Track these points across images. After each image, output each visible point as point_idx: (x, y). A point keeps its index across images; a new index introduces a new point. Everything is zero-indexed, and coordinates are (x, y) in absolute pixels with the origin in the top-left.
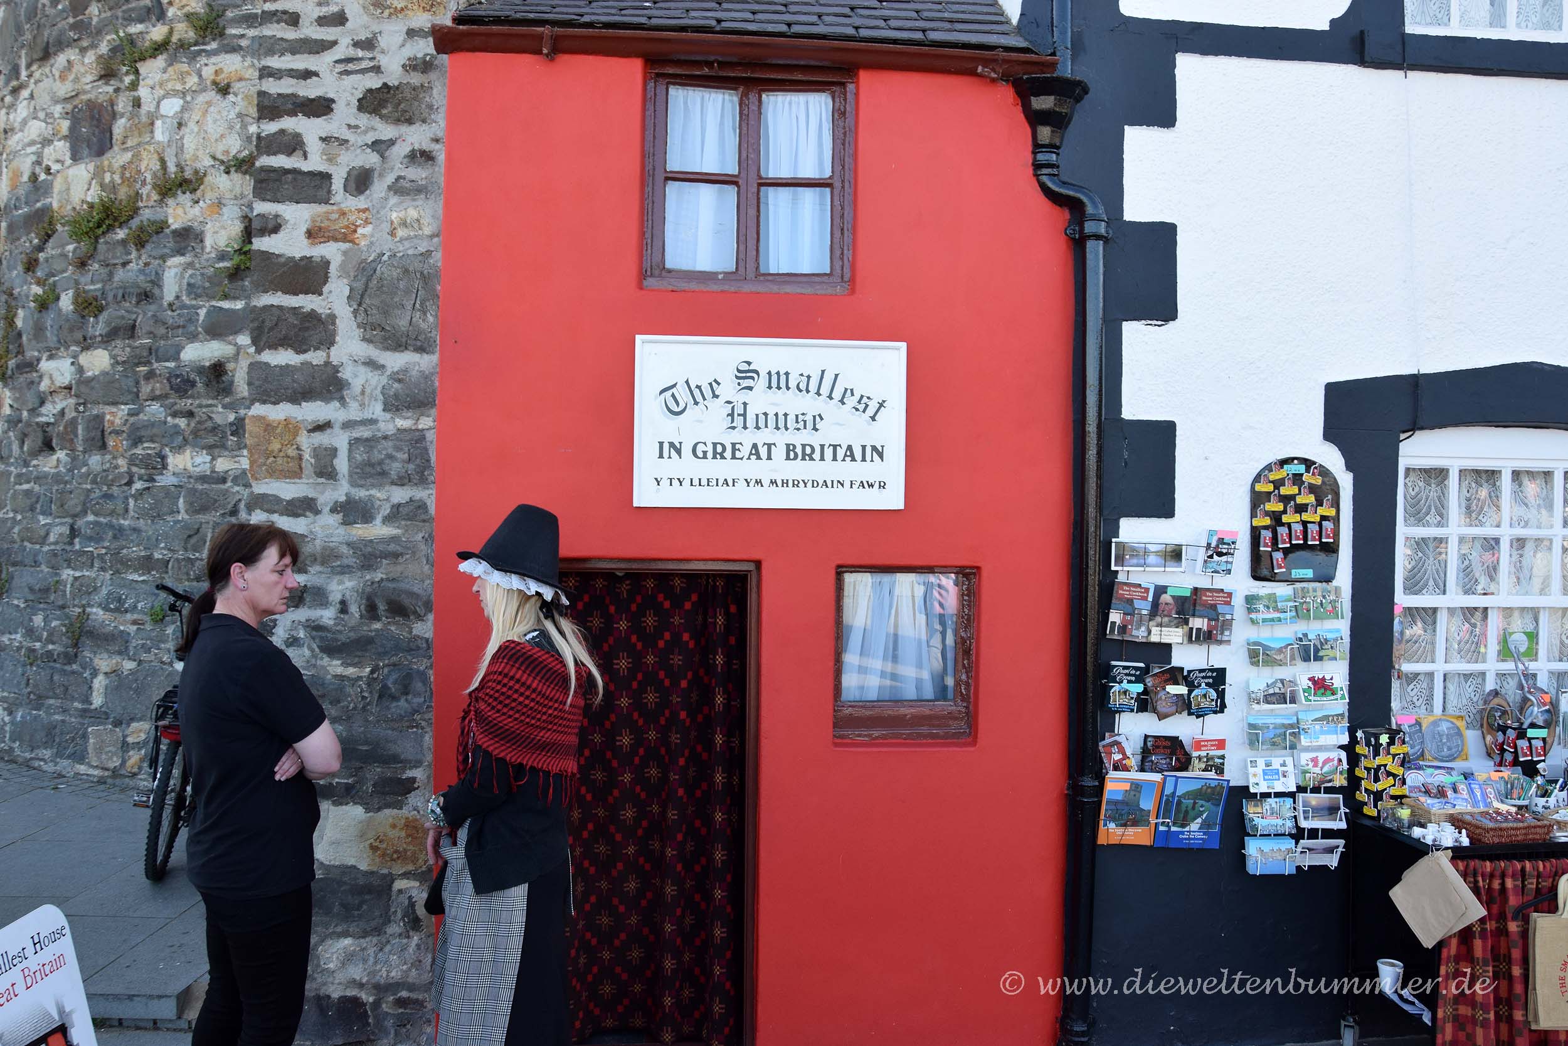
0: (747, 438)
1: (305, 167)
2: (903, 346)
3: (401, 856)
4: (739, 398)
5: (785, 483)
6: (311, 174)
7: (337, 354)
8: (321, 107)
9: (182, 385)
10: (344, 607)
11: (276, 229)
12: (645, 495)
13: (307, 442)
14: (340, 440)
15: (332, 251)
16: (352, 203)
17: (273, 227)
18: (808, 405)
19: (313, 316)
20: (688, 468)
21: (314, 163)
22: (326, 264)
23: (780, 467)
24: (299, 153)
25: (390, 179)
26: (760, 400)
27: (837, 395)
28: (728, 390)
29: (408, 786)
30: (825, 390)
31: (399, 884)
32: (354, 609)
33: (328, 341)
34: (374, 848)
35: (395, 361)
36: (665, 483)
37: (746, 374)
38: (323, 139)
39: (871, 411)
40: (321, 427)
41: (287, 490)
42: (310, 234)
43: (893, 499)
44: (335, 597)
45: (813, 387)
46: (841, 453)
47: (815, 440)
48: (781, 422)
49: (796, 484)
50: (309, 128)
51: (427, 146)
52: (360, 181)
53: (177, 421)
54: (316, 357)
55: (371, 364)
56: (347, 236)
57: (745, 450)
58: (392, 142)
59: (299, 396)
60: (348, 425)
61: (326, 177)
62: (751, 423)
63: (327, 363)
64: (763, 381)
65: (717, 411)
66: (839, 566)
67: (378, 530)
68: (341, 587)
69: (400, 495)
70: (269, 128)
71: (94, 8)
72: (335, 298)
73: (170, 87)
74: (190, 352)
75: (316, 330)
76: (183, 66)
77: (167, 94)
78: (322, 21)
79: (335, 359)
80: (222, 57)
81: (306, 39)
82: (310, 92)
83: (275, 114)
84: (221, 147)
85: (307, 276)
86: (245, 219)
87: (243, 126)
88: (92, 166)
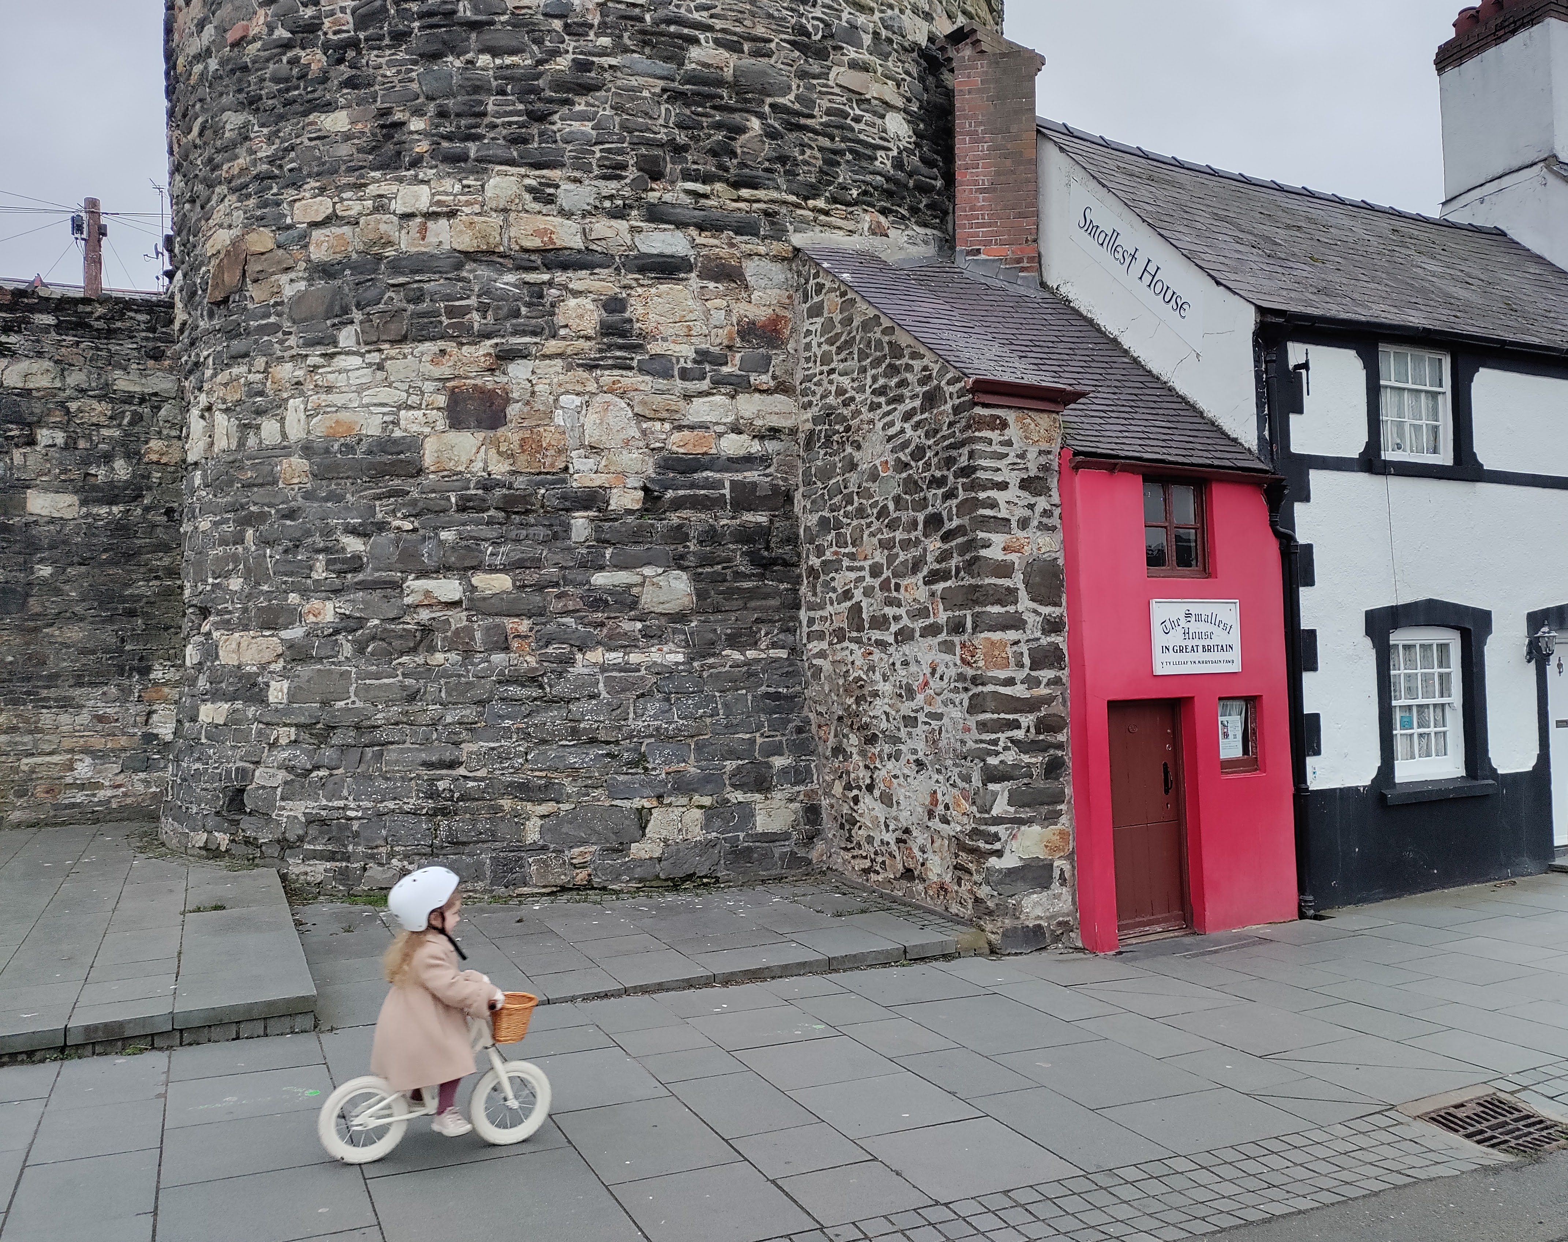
0: (1190, 643)
1: (999, 515)
2: (1238, 601)
3: (1058, 849)
4: (1186, 626)
5: (1203, 662)
6: (1002, 519)
7: (1020, 607)
8: (1003, 486)
9: (595, 603)
10: (1028, 731)
11: (988, 547)
12: (1159, 670)
13: (1010, 651)
14: (1024, 648)
15: (1013, 557)
16: (1021, 534)
17: (987, 545)
18: (1208, 628)
19: (1008, 589)
20: (1172, 657)
21: (1003, 514)
22: (1012, 563)
23: (1201, 656)
24: (996, 509)
25: (1035, 523)
26: (1193, 626)
27: (1217, 623)
28: (1183, 622)
29: (1059, 814)
30: (1213, 621)
31: (1055, 864)
32: (1032, 730)
33: (1016, 602)
34: (1046, 846)
35: (1046, 610)
36: (1165, 664)
37: (1188, 615)
38: (1006, 502)
39: (1228, 630)
40: (1017, 643)
41: (1003, 674)
42: (1004, 549)
43: (1237, 668)
44: (1024, 725)
45: (1209, 620)
46: (1219, 648)
47: (1211, 643)
48: (1200, 636)
49: (1206, 662)
50: (1000, 497)
51: (1048, 507)
52: (1024, 524)
53: (590, 629)
54: (1011, 609)
55: (1035, 611)
56: (1019, 550)
57: (1190, 649)
58: (1035, 505)
59: (1004, 628)
60: (1028, 641)
61: (1009, 520)
62: (1191, 636)
63: (1016, 612)
64: (1193, 618)
65: (1180, 632)
67: (1043, 691)
68: (1027, 720)
69: (1051, 674)
70: (982, 495)
71: (475, 316)
72: (1017, 581)
73: (570, 387)
74: (600, 579)
75: (1009, 596)
76: (582, 374)
77: (567, 392)
78: (1001, 443)
79: (1020, 610)
80: (616, 372)
81: (995, 452)
82: (998, 478)
83: (985, 488)
84: (622, 436)
85: (1005, 570)
86: (645, 489)
87: (638, 423)
88: (481, 435)
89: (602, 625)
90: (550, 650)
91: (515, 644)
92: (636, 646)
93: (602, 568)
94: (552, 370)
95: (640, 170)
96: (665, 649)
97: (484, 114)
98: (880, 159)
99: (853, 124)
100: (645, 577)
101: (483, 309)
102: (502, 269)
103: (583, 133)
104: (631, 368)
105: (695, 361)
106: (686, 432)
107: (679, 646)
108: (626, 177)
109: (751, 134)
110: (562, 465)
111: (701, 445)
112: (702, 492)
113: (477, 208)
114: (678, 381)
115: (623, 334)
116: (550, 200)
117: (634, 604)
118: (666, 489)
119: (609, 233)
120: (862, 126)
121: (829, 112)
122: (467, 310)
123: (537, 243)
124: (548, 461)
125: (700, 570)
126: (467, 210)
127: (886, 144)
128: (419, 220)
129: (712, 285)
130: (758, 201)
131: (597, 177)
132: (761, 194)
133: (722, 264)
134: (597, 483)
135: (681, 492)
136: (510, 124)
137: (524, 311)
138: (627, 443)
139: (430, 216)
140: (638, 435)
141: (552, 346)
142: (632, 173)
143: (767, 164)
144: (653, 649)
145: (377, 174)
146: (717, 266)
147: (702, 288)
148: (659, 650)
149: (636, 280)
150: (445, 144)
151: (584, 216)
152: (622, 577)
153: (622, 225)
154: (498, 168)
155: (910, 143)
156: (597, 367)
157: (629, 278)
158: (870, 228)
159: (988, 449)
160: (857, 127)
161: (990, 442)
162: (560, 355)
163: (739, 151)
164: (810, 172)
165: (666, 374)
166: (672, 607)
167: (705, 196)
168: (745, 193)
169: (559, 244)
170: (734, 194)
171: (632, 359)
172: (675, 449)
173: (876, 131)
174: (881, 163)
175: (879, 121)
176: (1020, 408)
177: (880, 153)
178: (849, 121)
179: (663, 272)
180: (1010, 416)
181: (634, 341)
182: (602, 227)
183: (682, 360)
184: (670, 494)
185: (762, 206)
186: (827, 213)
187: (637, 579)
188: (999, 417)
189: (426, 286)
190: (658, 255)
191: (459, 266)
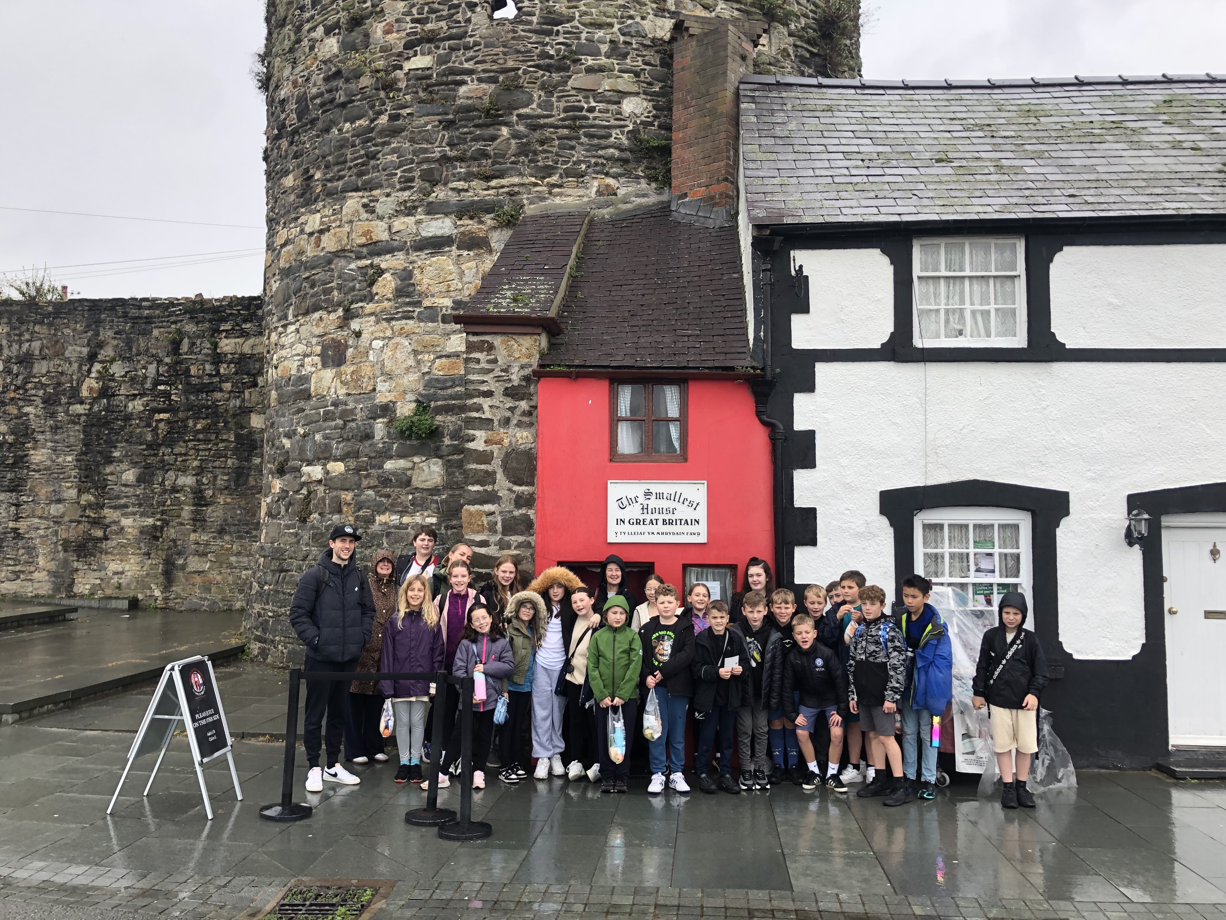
0: (648, 517)
1: (483, 417)
2: (705, 482)
4: (645, 503)
5: (663, 533)
6: (486, 419)
8: (489, 394)
9: (385, 481)
11: (473, 440)
12: (612, 538)
13: (485, 520)
14: (499, 519)
15: (494, 448)
16: (502, 430)
17: (471, 439)
18: (671, 504)
19: (487, 472)
20: (627, 527)
21: (487, 415)
22: (492, 453)
23: (660, 527)
24: (481, 412)
25: (515, 422)
26: (653, 503)
27: (681, 500)
28: (641, 499)
30: (677, 499)
33: (494, 482)
35: (519, 488)
36: (619, 534)
37: (648, 494)
38: (491, 407)
39: (694, 506)
40: (492, 513)
41: (478, 538)
42: (486, 442)
43: (703, 539)
45: (672, 498)
46: (683, 522)
47: (673, 517)
48: (661, 511)
49: (667, 534)
50: (485, 403)
52: (505, 422)
53: (383, 499)
54: (489, 488)
55: (510, 490)
56: (500, 442)
57: (648, 522)
58: (516, 407)
59: (482, 502)
60: (501, 512)
61: (491, 420)
62: (650, 511)
63: (493, 490)
64: (654, 496)
65: (638, 507)
66: (683, 565)
69: (521, 539)
70: (470, 402)
71: (335, 293)
72: (496, 465)
73: (377, 335)
74: (389, 465)
75: (489, 477)
76: (385, 324)
77: (376, 339)
78: (489, 362)
79: (496, 488)
80: (404, 322)
81: (482, 369)
82: (484, 388)
83: (472, 397)
84: (404, 366)
85: (485, 457)
86: (417, 401)
87: (415, 356)
88: (334, 371)
89: (388, 496)
90: (361, 513)
91: (345, 509)
92: (407, 512)
93: (391, 458)
94: (368, 324)
95: (422, 180)
96: (426, 514)
97: (345, 162)
98: (614, 136)
99: (588, 114)
100: (415, 463)
101: (340, 288)
102: (349, 260)
103: (392, 162)
104: (412, 318)
105: (452, 308)
106: (444, 360)
107: (434, 512)
108: (413, 187)
109: (502, 139)
110: (370, 388)
111: (453, 368)
112: (453, 402)
113: (338, 223)
114: (441, 324)
115: (409, 295)
116: (373, 212)
117: (408, 482)
118: (430, 401)
119: (402, 227)
120: (596, 114)
121: (566, 110)
122: (331, 289)
123: (363, 240)
124: (364, 385)
125: (450, 457)
126: (334, 225)
127: (622, 123)
128: (316, 235)
129: (465, 253)
130: (503, 187)
131: (398, 190)
132: (504, 182)
133: (473, 237)
134: (389, 399)
135: (439, 403)
136: (356, 165)
137: (358, 286)
138: (408, 369)
139: (321, 232)
140: (413, 364)
141: (370, 307)
142: (417, 184)
143: (513, 158)
144: (418, 514)
145: (303, 210)
146: (470, 239)
147: (459, 256)
148: (422, 514)
149: (417, 256)
150: (329, 185)
151: (390, 218)
152: (402, 463)
153: (411, 220)
154: (350, 194)
155: (648, 117)
156: (392, 319)
157: (413, 256)
158: (598, 191)
159: (477, 367)
160: (591, 115)
161: (478, 361)
162: (372, 314)
163: (492, 153)
164: (548, 158)
165: (433, 320)
166: (429, 485)
167: (467, 191)
168: (493, 183)
169: (375, 238)
170: (484, 185)
171: (414, 311)
172: (436, 372)
173: (610, 115)
174: (615, 138)
175: (615, 107)
176: (505, 333)
177: (614, 132)
178: (584, 113)
179: (434, 248)
180: (497, 341)
181: (416, 298)
182: (399, 224)
183: (444, 309)
184: (433, 404)
185: (506, 190)
186: (560, 186)
187: (410, 465)
188: (488, 342)
189: (317, 277)
190: (431, 237)
191: (330, 262)
